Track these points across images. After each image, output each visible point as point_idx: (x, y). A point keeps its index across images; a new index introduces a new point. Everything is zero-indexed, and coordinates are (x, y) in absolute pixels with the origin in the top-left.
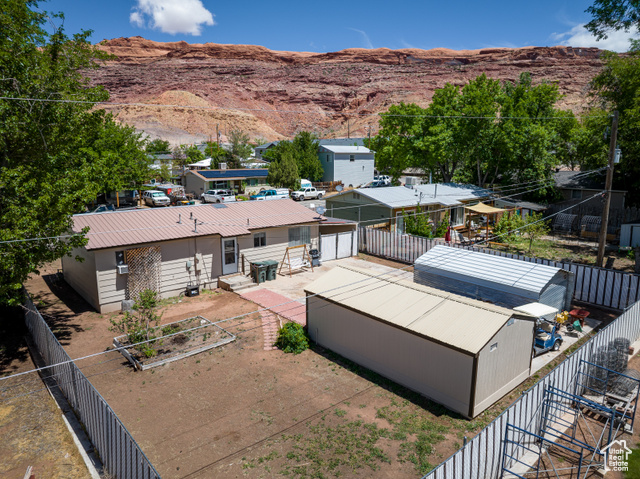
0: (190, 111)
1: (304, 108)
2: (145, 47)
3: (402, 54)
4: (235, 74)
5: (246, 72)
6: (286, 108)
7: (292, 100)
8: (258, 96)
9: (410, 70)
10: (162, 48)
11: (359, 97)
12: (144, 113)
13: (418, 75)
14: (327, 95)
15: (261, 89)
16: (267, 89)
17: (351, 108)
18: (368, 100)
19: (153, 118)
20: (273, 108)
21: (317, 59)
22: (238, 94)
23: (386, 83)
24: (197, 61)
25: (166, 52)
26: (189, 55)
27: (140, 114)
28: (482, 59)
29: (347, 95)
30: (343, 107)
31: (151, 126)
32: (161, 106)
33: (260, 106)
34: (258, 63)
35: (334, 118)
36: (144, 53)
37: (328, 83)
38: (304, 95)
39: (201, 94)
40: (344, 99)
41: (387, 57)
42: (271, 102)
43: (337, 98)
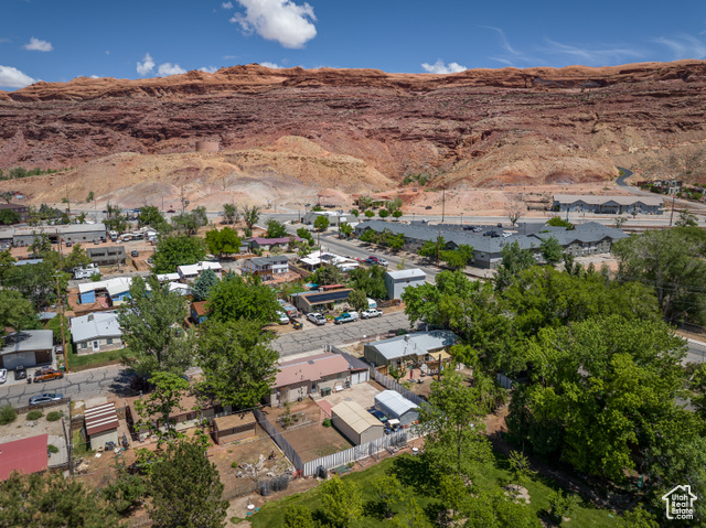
0: (303, 159)
1: (416, 146)
2: (260, 74)
3: (530, 76)
4: (348, 108)
5: (360, 105)
6: (398, 145)
7: (405, 138)
8: (370, 135)
9: (533, 101)
10: (277, 75)
11: (474, 134)
12: (261, 162)
13: (540, 107)
14: (441, 131)
15: (373, 127)
16: (380, 126)
17: (464, 145)
18: (482, 138)
19: (269, 167)
20: (385, 146)
21: (435, 84)
22: (351, 133)
23: (503, 118)
24: (312, 90)
25: (282, 79)
26: (304, 83)
27: (257, 163)
28: (622, 80)
29: (462, 131)
30: (457, 144)
31: (267, 175)
32: (276, 154)
33: (371, 145)
34: (373, 90)
35: (446, 157)
36: (260, 80)
37: (443, 118)
38: (416, 131)
39: (314, 136)
40: (459, 134)
41: (512, 79)
42: (383, 140)
43: (451, 134)
